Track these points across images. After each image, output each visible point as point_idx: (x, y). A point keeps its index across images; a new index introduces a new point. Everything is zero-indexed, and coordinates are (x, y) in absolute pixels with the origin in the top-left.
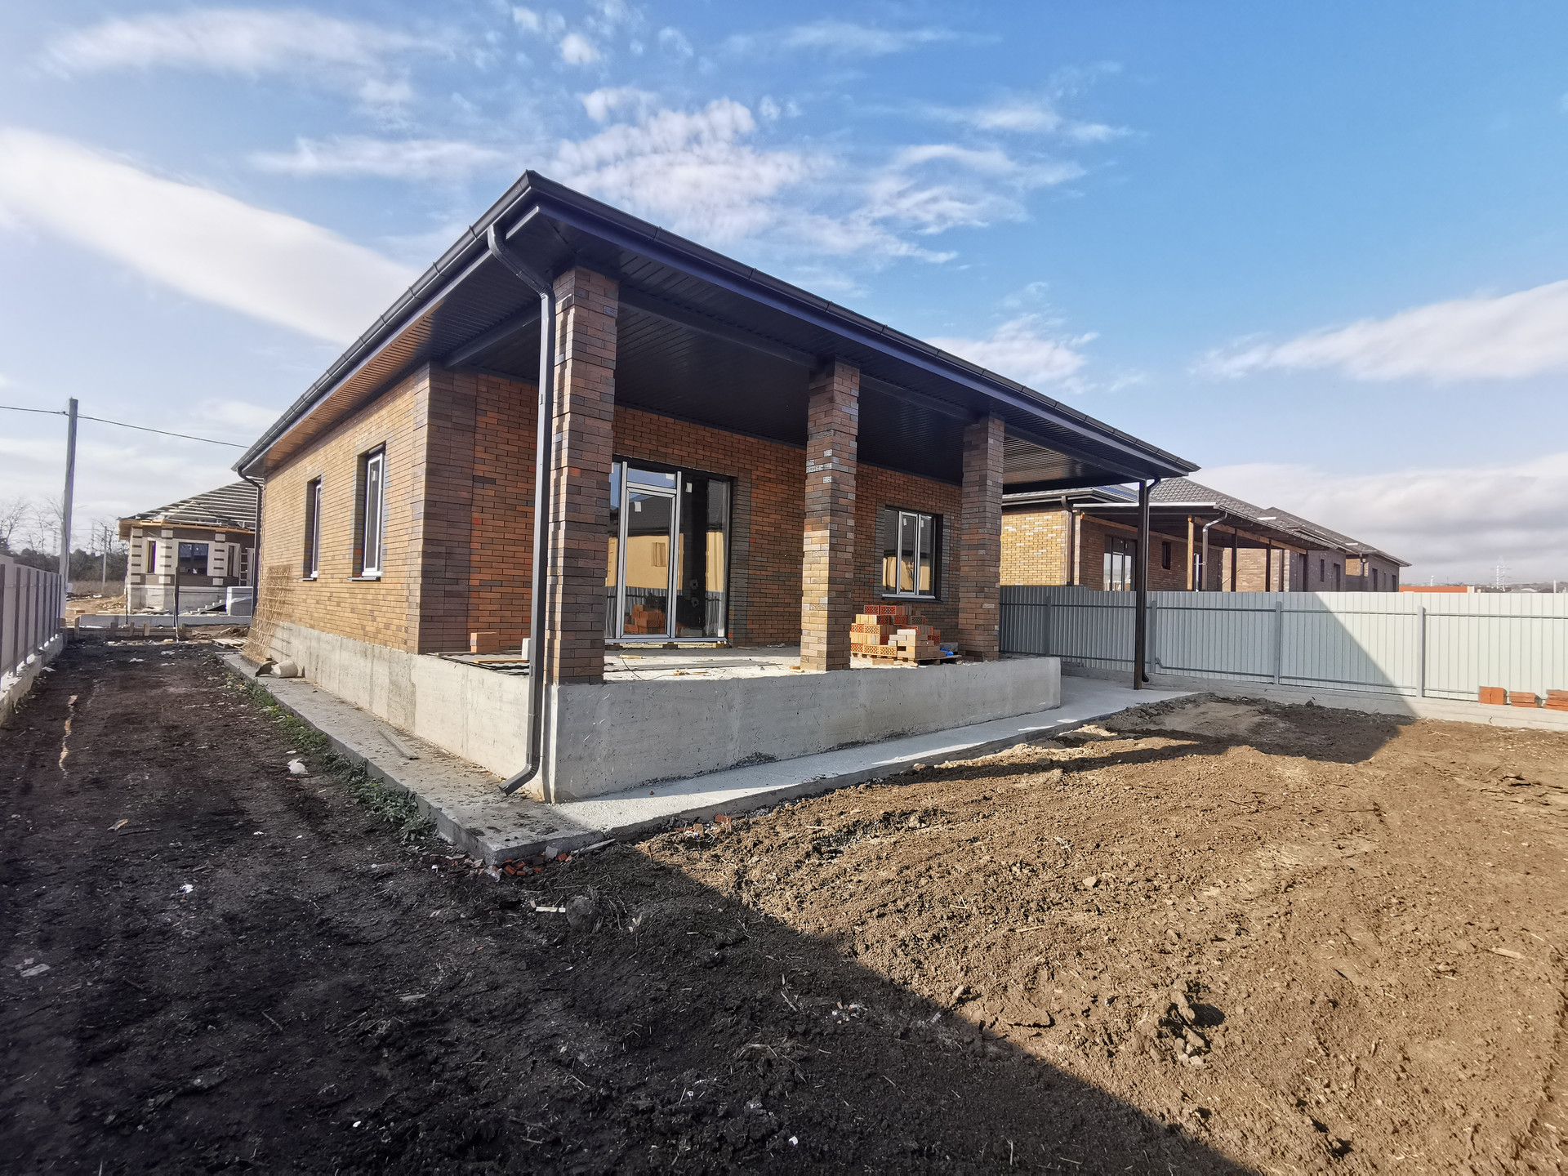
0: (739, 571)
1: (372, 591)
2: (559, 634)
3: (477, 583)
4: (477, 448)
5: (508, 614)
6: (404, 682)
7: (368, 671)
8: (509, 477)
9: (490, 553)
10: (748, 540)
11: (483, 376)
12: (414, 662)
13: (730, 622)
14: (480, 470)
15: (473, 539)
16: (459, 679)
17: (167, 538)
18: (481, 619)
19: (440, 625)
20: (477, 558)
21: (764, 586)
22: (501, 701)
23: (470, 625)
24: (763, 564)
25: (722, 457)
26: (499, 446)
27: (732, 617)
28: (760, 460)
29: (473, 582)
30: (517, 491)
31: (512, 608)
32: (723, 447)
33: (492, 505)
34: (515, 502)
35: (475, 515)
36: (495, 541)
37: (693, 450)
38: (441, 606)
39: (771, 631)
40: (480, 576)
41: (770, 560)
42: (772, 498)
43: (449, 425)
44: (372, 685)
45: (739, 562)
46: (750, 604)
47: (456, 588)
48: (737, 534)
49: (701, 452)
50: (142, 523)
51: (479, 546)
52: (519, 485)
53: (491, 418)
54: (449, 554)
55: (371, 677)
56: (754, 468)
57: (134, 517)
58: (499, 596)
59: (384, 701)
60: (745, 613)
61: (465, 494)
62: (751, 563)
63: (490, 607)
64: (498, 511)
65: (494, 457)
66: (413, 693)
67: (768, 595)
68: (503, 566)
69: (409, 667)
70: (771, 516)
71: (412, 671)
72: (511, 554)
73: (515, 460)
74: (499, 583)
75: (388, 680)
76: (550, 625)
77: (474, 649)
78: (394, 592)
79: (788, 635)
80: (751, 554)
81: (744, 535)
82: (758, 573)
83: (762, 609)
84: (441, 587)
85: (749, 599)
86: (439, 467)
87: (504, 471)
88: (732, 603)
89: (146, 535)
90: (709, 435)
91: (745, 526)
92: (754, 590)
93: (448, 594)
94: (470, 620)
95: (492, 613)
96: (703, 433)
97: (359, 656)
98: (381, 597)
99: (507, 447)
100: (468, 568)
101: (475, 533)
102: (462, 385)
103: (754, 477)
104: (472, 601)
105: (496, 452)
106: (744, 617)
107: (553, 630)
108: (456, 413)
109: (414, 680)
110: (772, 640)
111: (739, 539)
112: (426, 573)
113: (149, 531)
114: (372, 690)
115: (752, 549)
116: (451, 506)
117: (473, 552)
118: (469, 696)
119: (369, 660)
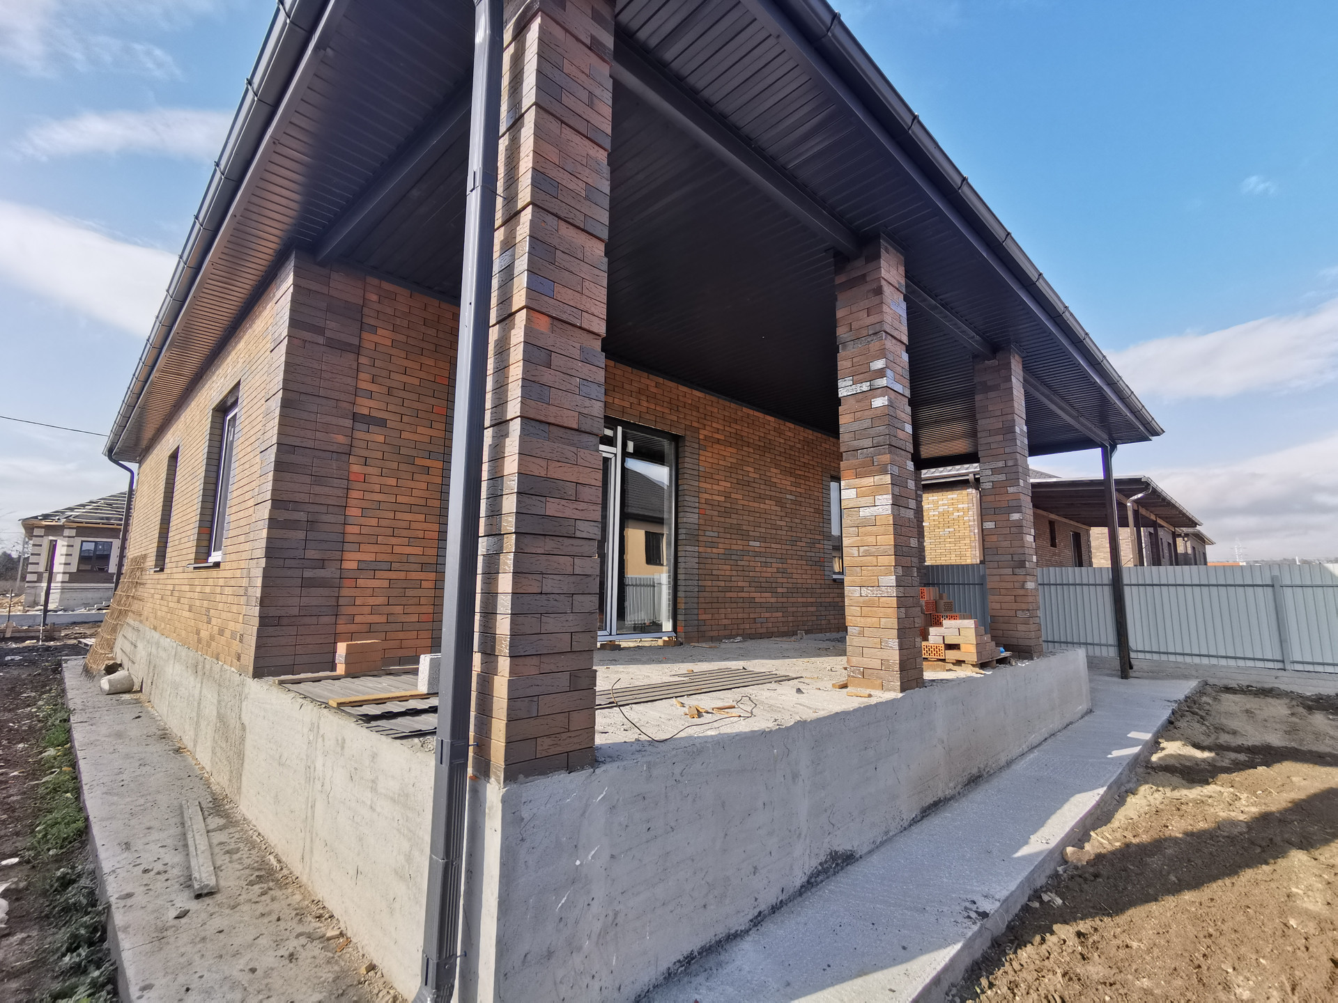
0: (688, 548)
1: (211, 582)
2: (504, 664)
3: (354, 565)
4: (362, 376)
5: (399, 609)
6: (233, 722)
7: (197, 692)
8: (405, 419)
9: (374, 522)
10: (696, 510)
11: (370, 280)
12: (246, 690)
13: (679, 611)
14: (364, 406)
15: (351, 503)
16: (306, 730)
17: (69, 537)
18: (358, 619)
19: (293, 630)
20: (356, 529)
21: (716, 567)
22: (374, 789)
23: (340, 628)
24: (714, 539)
25: (667, 411)
26: (393, 375)
27: (681, 606)
28: (708, 418)
29: (346, 565)
30: (416, 437)
31: (404, 601)
32: (668, 399)
33: (379, 455)
34: (414, 453)
35: (355, 468)
36: (383, 506)
37: (635, 401)
38: (296, 601)
39: (726, 622)
40: (359, 556)
41: (721, 535)
42: (721, 462)
43: (321, 340)
44: (198, 715)
45: (688, 537)
46: (702, 589)
47: (320, 573)
48: (685, 503)
49: (645, 404)
50: (44, 523)
51: (358, 512)
52: (420, 430)
53: (383, 336)
54: (312, 524)
55: (199, 704)
56: (701, 426)
57: (36, 517)
58: (386, 584)
59: (209, 744)
60: (696, 600)
61: (341, 439)
62: (701, 539)
63: (371, 601)
64: (389, 464)
65: (385, 390)
66: (243, 739)
67: (721, 578)
68: (393, 541)
69: (241, 697)
70: (721, 483)
71: (244, 704)
72: (405, 524)
73: (415, 397)
74: (387, 566)
75: (215, 713)
76: (481, 644)
77: (341, 669)
78: (232, 582)
79: (742, 626)
80: (702, 528)
81: (693, 505)
82: (709, 550)
83: (714, 594)
84: (298, 573)
85: (701, 583)
86: (303, 397)
87: (399, 409)
88: (680, 588)
89: (47, 534)
90: (653, 384)
91: (693, 494)
92: (705, 572)
93: (307, 583)
94: (341, 620)
95: (374, 610)
96: (648, 382)
97: (189, 670)
98: (218, 590)
99: (404, 378)
100: (341, 544)
101: (353, 494)
102: (343, 287)
103: (701, 437)
104: (344, 592)
105: (389, 383)
106: (696, 606)
107: (489, 654)
108: (331, 324)
109: (245, 719)
110: (727, 632)
111: (688, 509)
112: (272, 552)
113: (51, 530)
114: (198, 723)
115: (702, 522)
116: (320, 453)
117: (350, 520)
118: (319, 764)
119: (199, 679)
